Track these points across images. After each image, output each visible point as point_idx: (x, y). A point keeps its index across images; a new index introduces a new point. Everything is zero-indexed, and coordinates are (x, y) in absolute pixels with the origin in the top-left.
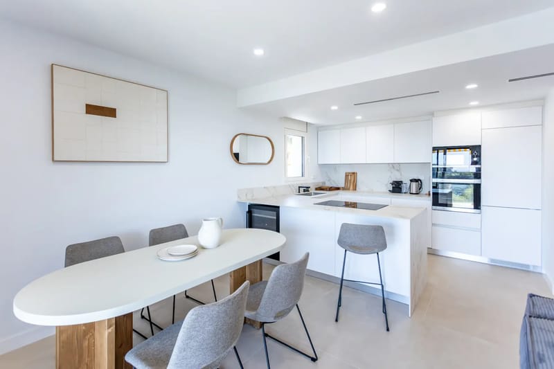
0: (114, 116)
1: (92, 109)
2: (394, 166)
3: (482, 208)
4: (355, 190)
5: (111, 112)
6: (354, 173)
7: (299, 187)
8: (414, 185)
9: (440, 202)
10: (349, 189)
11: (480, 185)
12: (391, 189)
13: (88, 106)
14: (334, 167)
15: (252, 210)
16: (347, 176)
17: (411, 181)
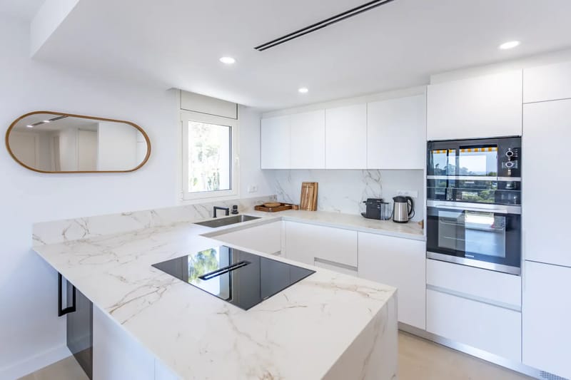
2: (372, 175)
3: (524, 263)
4: (316, 209)
6: (313, 184)
7: (215, 208)
8: (400, 206)
9: (440, 245)
10: (306, 209)
11: (518, 217)
12: (365, 211)
14: (289, 173)
16: (304, 187)
17: (396, 199)
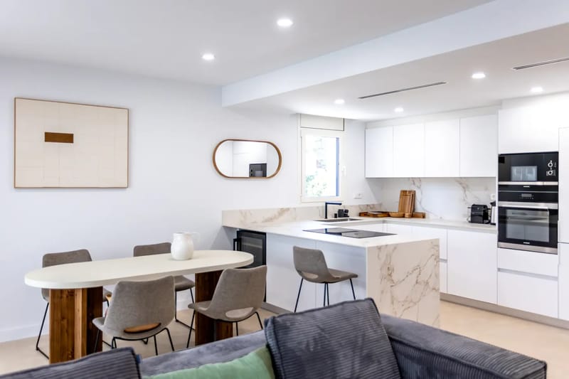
0: (72, 141)
1: (50, 137)
3: (559, 245)
5: (68, 138)
7: (327, 204)
9: (508, 236)
11: (557, 211)
12: (470, 219)
13: (47, 134)
15: (242, 237)
16: (402, 196)
